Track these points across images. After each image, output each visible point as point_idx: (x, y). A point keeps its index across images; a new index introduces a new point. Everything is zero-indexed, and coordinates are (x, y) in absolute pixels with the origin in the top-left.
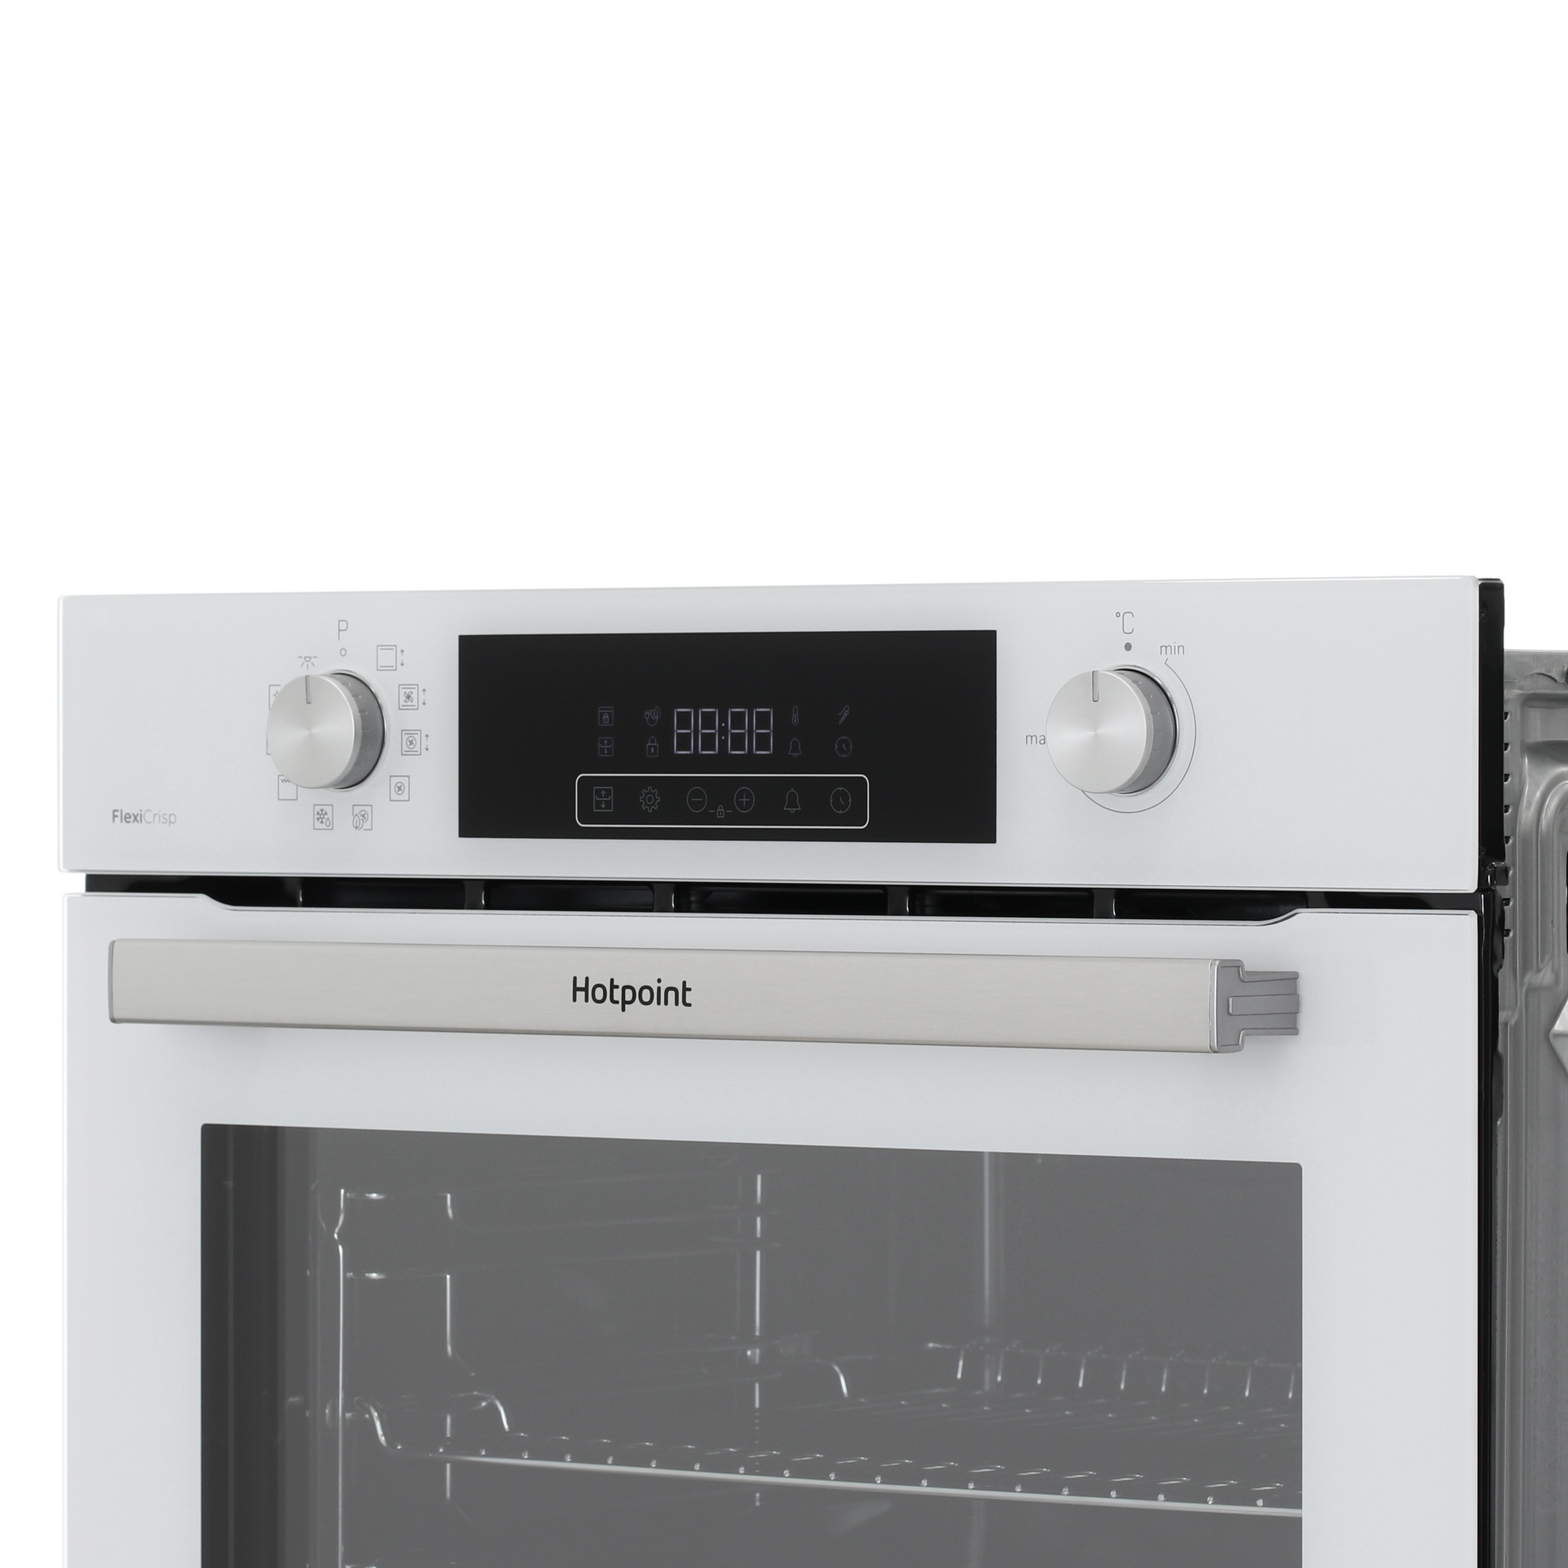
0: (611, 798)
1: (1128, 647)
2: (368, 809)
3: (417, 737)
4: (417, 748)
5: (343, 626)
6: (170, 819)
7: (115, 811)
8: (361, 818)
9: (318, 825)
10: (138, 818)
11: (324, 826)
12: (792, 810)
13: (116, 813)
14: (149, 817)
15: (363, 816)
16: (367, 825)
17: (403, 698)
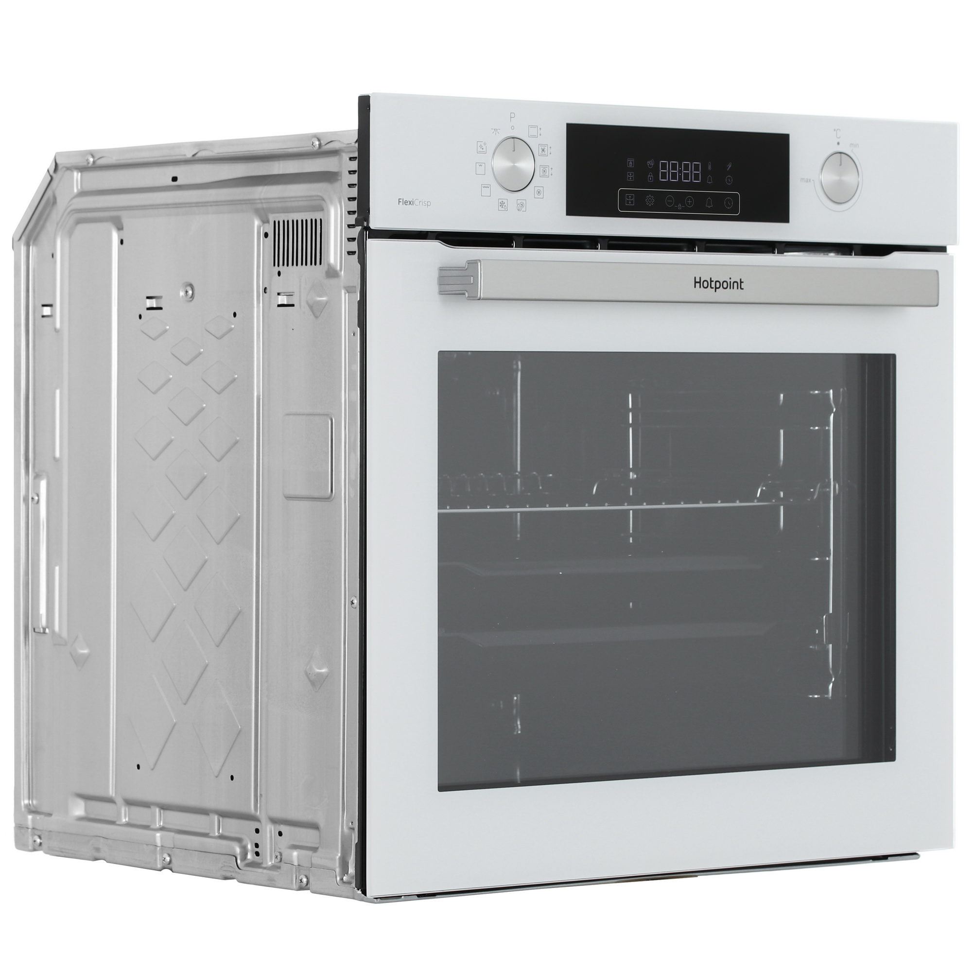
0: (633, 199)
1: (838, 143)
2: (524, 202)
3: (547, 169)
4: (547, 174)
5: (513, 115)
6: (428, 204)
7: (399, 199)
8: (521, 206)
9: (500, 208)
10: (412, 203)
11: (503, 209)
12: (709, 207)
13: (400, 200)
14: (417, 202)
15: (522, 205)
16: (524, 209)
17: (541, 151)
